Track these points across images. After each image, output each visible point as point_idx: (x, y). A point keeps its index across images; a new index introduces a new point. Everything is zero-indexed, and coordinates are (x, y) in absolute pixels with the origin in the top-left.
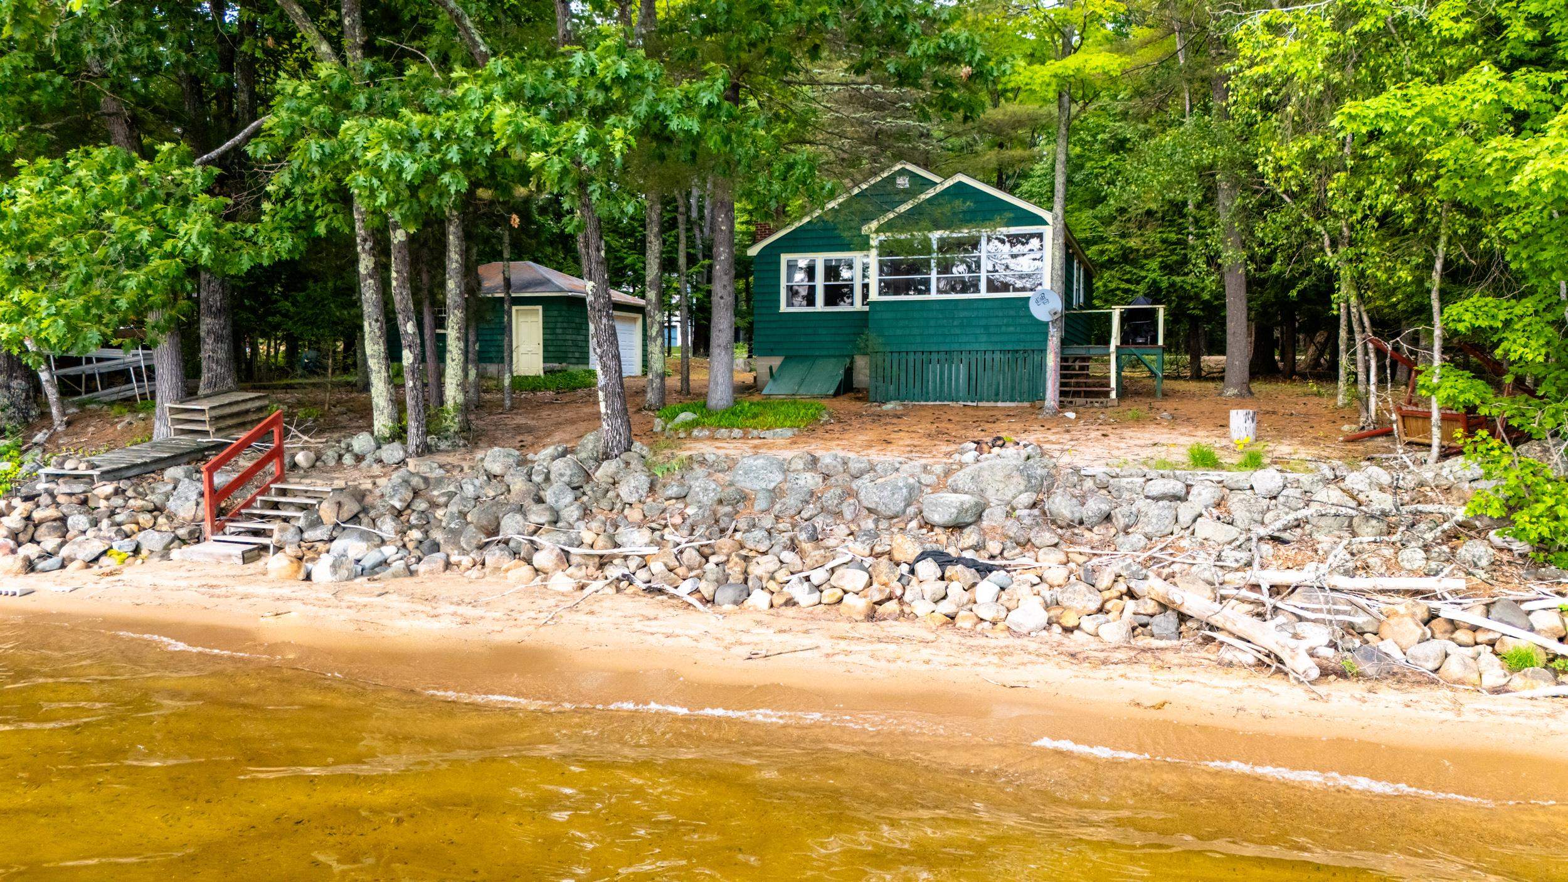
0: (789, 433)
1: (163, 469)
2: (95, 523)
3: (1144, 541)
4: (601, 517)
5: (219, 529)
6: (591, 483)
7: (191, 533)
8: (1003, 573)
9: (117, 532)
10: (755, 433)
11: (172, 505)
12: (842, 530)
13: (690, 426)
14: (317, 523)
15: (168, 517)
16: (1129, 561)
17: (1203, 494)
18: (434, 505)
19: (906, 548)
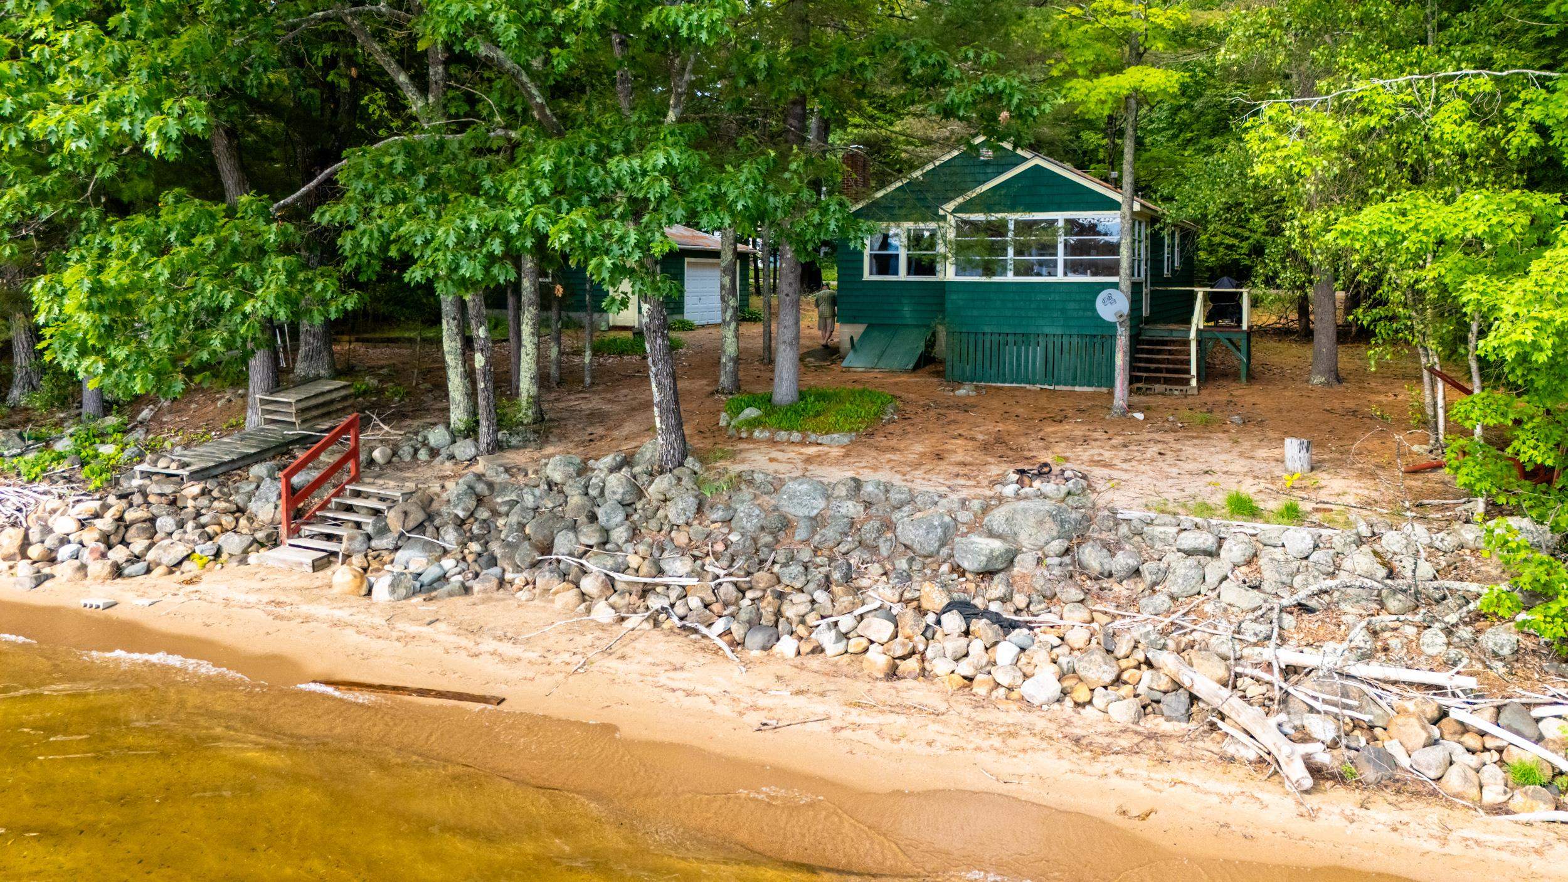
0: (846, 440)
1: (249, 466)
2: (181, 525)
3: (1168, 602)
4: (648, 540)
5: (294, 532)
6: (644, 500)
7: (268, 536)
8: (1025, 631)
9: (200, 536)
10: (813, 437)
11: (253, 506)
12: (875, 569)
13: (753, 424)
14: (384, 531)
15: (249, 519)
16: (1150, 627)
17: (1234, 551)
18: (495, 513)
19: (934, 597)
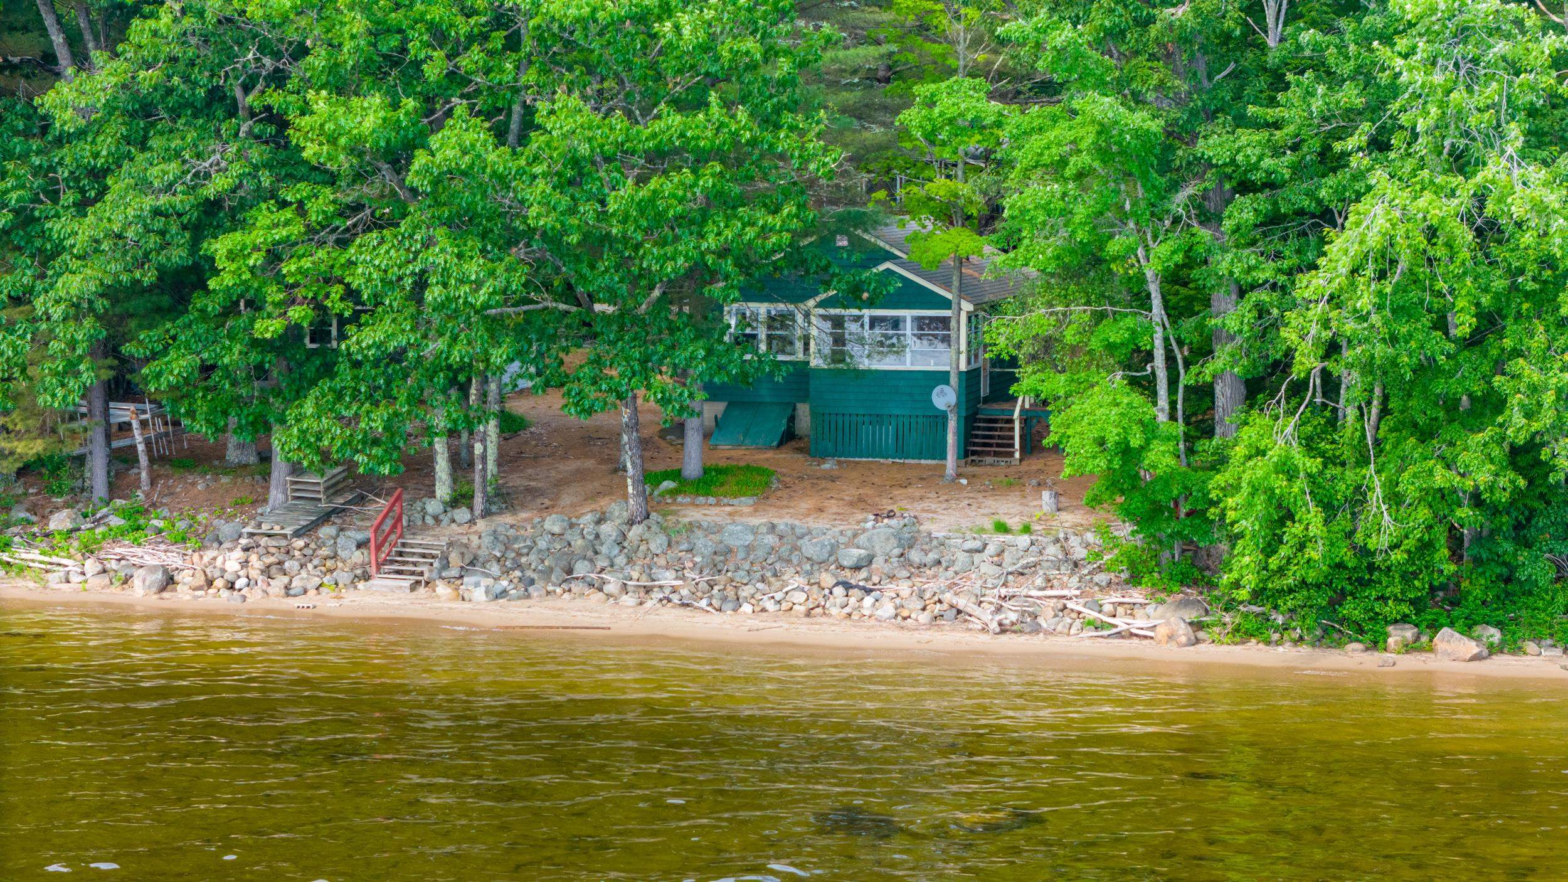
2: (303, 566)
3: (953, 574)
4: (640, 562)
5: (380, 570)
6: (628, 541)
7: (362, 573)
8: (878, 592)
9: (319, 573)
10: (725, 501)
11: (342, 554)
12: (791, 570)
14: (447, 566)
15: (343, 562)
16: (943, 585)
18: (519, 554)
19: (827, 579)
